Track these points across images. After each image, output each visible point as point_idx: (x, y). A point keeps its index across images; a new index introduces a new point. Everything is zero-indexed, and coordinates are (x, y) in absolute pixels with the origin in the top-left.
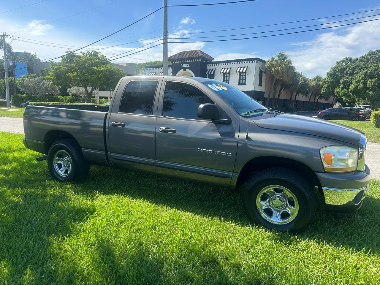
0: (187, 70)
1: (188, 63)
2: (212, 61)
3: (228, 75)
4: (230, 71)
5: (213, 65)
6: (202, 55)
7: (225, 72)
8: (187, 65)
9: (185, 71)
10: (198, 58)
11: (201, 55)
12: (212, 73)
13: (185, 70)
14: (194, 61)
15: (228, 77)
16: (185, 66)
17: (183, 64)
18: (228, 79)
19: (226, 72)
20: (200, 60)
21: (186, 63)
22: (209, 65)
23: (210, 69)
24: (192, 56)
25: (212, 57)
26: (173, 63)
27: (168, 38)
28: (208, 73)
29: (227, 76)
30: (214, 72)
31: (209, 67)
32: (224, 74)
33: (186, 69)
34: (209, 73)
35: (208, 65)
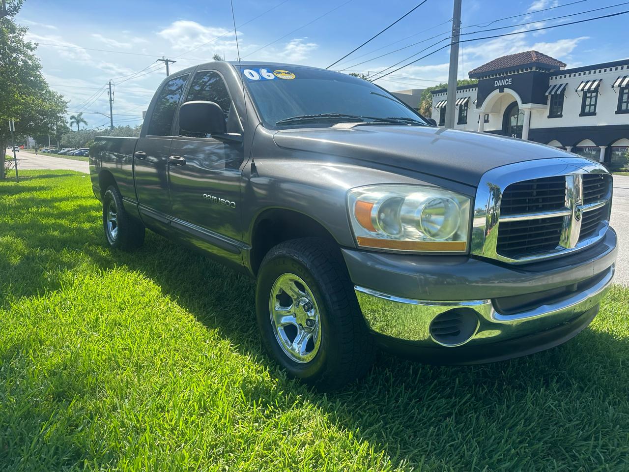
0: (506, 90)
1: (508, 77)
2: (562, 69)
3: (594, 94)
4: (598, 85)
5: (563, 76)
6: (538, 60)
7: (587, 88)
8: (507, 82)
9: (503, 92)
10: (530, 65)
11: (536, 60)
12: (559, 92)
13: (501, 91)
14: (520, 72)
15: (593, 99)
16: (504, 82)
17: (498, 79)
18: (593, 103)
19: (589, 89)
20: (534, 69)
21: (504, 78)
22: (554, 77)
23: (555, 86)
24: (517, 63)
25: (561, 62)
26: (481, 79)
27: (460, 34)
28: (550, 93)
29: (591, 97)
30: (564, 89)
31: (554, 82)
32: (585, 94)
33: (505, 88)
34: (553, 93)
35: (550, 77)
